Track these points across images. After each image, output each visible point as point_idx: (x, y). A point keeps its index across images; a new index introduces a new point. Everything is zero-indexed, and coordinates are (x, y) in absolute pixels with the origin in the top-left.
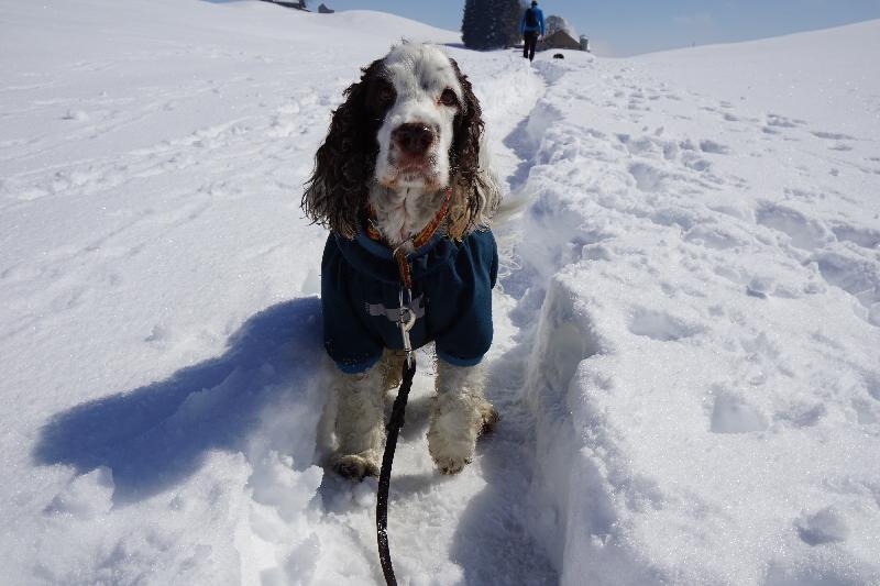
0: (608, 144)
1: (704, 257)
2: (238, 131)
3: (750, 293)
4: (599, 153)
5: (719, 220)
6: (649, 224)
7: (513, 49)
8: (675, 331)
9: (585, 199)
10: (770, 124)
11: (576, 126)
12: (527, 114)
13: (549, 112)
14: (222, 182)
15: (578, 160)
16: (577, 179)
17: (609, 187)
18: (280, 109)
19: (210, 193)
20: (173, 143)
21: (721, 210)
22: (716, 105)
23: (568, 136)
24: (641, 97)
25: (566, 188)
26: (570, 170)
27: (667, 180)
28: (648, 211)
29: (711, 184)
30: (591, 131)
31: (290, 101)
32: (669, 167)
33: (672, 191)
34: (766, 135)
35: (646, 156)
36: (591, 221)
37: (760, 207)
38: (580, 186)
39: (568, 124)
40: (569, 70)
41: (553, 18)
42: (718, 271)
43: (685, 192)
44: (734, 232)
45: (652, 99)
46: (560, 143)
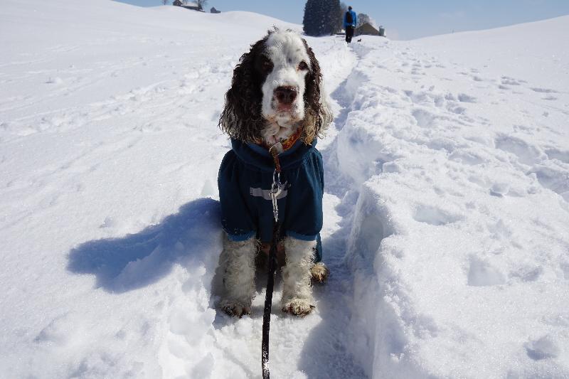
0: (398, 97)
1: (462, 170)
2: (159, 90)
3: (492, 194)
4: (393, 103)
5: (471, 146)
6: (426, 149)
7: (336, 35)
8: (444, 219)
9: (384, 133)
10: (503, 83)
11: (377, 85)
12: (346, 78)
13: (360, 76)
14: (148, 123)
15: (379, 107)
16: (378, 120)
17: (400, 125)
18: (186, 76)
19: (141, 130)
20: (117, 98)
21: (472, 139)
22: (467, 70)
23: (373, 92)
24: (420, 66)
25: (372, 125)
26: (374, 114)
27: (437, 120)
28: (424, 140)
29: (466, 123)
30: (387, 89)
31: (193, 70)
32: (438, 111)
33: (440, 127)
34: (501, 90)
35: (423, 105)
36: (388, 147)
37: (497, 137)
38: (381, 124)
39: (372, 84)
40: (373, 49)
41: (362, 15)
42: (472, 179)
43: (449, 128)
44: (481, 154)
45: (426, 67)
46: (368, 96)
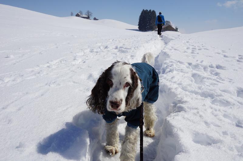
0: (185, 66)
1: (219, 110)
2: (63, 62)
3: (237, 126)
4: (182, 70)
5: (224, 95)
6: (199, 97)
7: (154, 31)
8: (210, 142)
9: (177, 87)
10: (239, 59)
11: (174, 60)
12: (158, 54)
13: (165, 54)
14: (54, 81)
15: (175, 72)
16: (174, 80)
17: (186, 82)
18: (77, 54)
19: (49, 85)
20: (41, 66)
21: (224, 91)
22: (220, 52)
23: (172, 63)
24: (195, 49)
25: (171, 83)
26: (172, 76)
27: (205, 80)
28: (199, 91)
29: (221, 81)
30: (179, 62)
32: (205, 74)
33: (207, 84)
34: (238, 62)
35: (198, 71)
36: (179, 96)
37: (238, 90)
38: (175, 82)
39: (171, 59)
40: (172, 39)
41: (167, 21)
42: (225, 116)
43: (211, 84)
44: (230, 100)
45: (199, 50)
46: (169, 66)
